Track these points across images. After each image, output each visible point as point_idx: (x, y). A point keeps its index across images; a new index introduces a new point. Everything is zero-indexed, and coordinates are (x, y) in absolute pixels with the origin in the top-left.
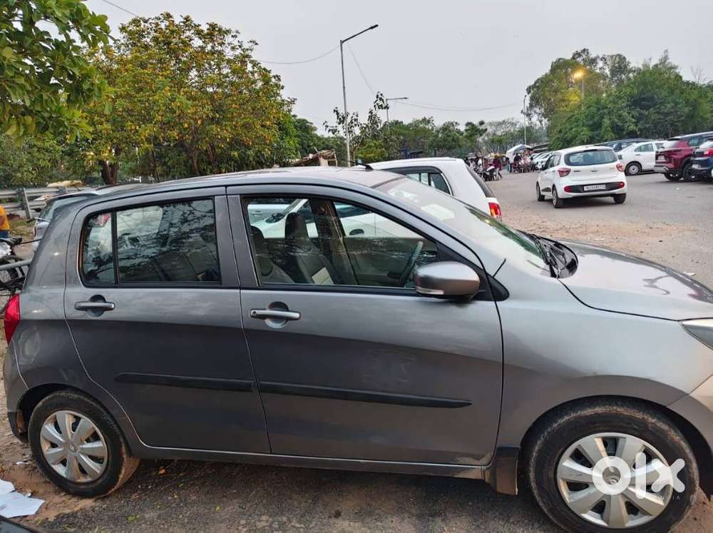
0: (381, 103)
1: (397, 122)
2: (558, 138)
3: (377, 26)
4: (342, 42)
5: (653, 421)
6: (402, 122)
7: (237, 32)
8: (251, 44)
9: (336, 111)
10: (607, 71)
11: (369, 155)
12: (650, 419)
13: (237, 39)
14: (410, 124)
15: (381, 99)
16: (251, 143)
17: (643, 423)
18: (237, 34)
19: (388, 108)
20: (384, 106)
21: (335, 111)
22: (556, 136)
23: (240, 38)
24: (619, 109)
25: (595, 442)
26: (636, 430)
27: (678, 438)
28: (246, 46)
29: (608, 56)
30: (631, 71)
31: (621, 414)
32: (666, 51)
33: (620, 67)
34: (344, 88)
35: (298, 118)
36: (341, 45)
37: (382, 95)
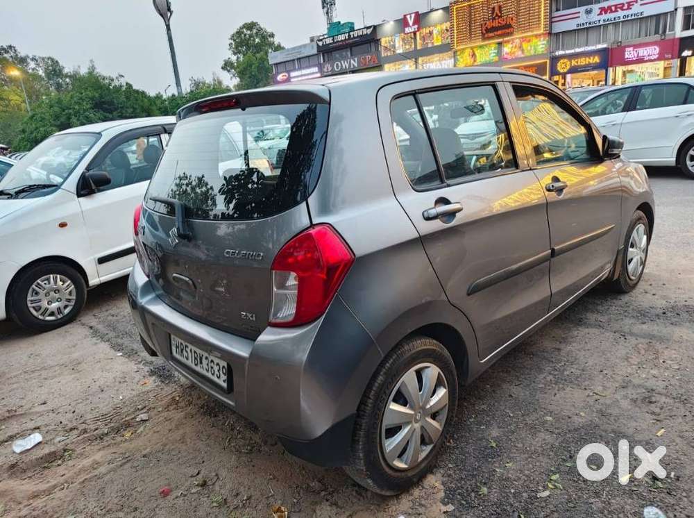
2: (23, 138)
10: (41, 73)
22: (20, 136)
24: (85, 111)
29: (40, 58)
30: (66, 76)
32: (91, 61)
33: (55, 70)
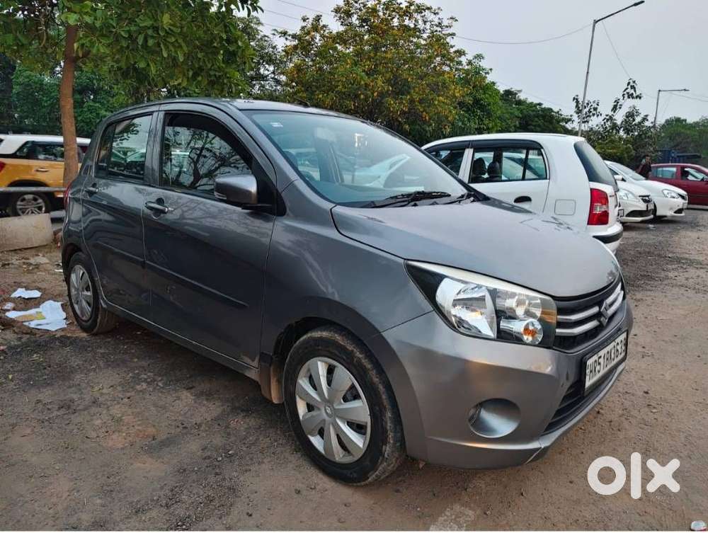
0: (631, 91)
1: (678, 120)
3: (643, 2)
4: (596, 22)
5: (360, 356)
6: (685, 120)
7: (439, 8)
8: (450, 21)
9: (576, 99)
11: (610, 151)
12: (358, 353)
13: (438, 16)
14: (697, 124)
15: (633, 87)
16: (427, 118)
17: (350, 355)
18: (439, 11)
19: (640, 98)
20: (635, 95)
21: (574, 99)
23: (440, 16)
25: (317, 364)
26: (344, 360)
27: (377, 380)
28: (445, 23)
31: (337, 342)
34: (588, 73)
35: (543, 106)
36: (594, 26)
37: (634, 82)
